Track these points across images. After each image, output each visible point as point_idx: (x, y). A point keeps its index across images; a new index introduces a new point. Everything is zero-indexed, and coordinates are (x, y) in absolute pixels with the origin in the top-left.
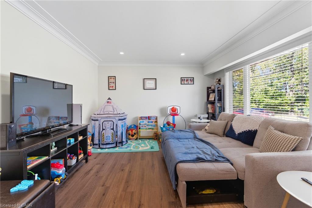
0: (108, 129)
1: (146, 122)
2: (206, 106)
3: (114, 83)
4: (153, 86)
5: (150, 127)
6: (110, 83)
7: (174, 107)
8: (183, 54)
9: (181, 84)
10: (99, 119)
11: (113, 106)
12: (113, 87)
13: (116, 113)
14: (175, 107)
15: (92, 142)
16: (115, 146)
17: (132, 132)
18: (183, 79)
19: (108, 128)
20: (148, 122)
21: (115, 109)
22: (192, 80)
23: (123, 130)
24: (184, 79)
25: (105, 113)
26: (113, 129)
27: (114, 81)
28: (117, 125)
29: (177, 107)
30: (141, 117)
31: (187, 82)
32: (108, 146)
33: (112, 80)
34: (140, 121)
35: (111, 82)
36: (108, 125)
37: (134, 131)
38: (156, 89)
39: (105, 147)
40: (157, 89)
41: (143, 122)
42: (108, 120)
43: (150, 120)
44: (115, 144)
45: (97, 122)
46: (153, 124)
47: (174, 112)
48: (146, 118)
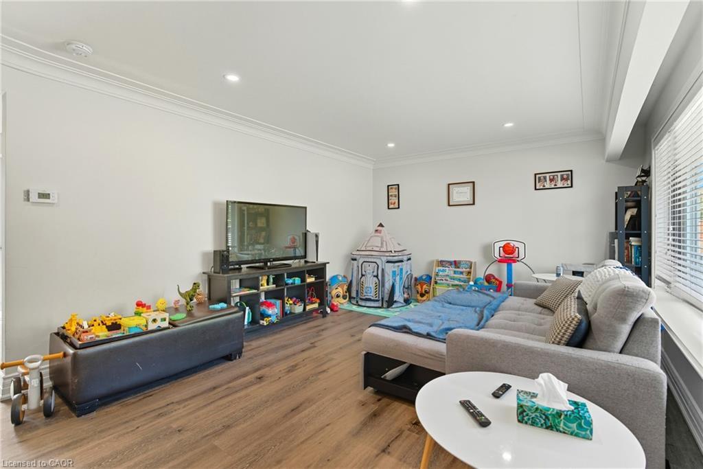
0: (369, 276)
1: (450, 271)
2: (609, 244)
3: (396, 197)
4: (467, 198)
5: (456, 282)
6: (390, 198)
7: (509, 243)
8: (509, 125)
9: (536, 189)
10: (358, 257)
11: (382, 238)
12: (394, 203)
13: (384, 249)
14: (512, 244)
15: (347, 294)
16: (380, 305)
17: (422, 288)
18: (539, 178)
19: (369, 273)
20: (455, 272)
21: (384, 243)
22: (568, 177)
23: (395, 280)
24: (545, 178)
25: (368, 249)
26: (377, 276)
27: (397, 193)
28: (383, 270)
29: (517, 245)
30: (441, 261)
31: (553, 183)
32: (368, 304)
33: (393, 192)
34: (437, 269)
35: (391, 196)
36: (370, 269)
37: (425, 286)
38: (474, 204)
39: (363, 303)
40: (476, 203)
41: (444, 271)
42: (370, 260)
43: (459, 268)
44: (380, 302)
45: (355, 262)
46: (464, 276)
47: (509, 255)
48: (450, 263)
